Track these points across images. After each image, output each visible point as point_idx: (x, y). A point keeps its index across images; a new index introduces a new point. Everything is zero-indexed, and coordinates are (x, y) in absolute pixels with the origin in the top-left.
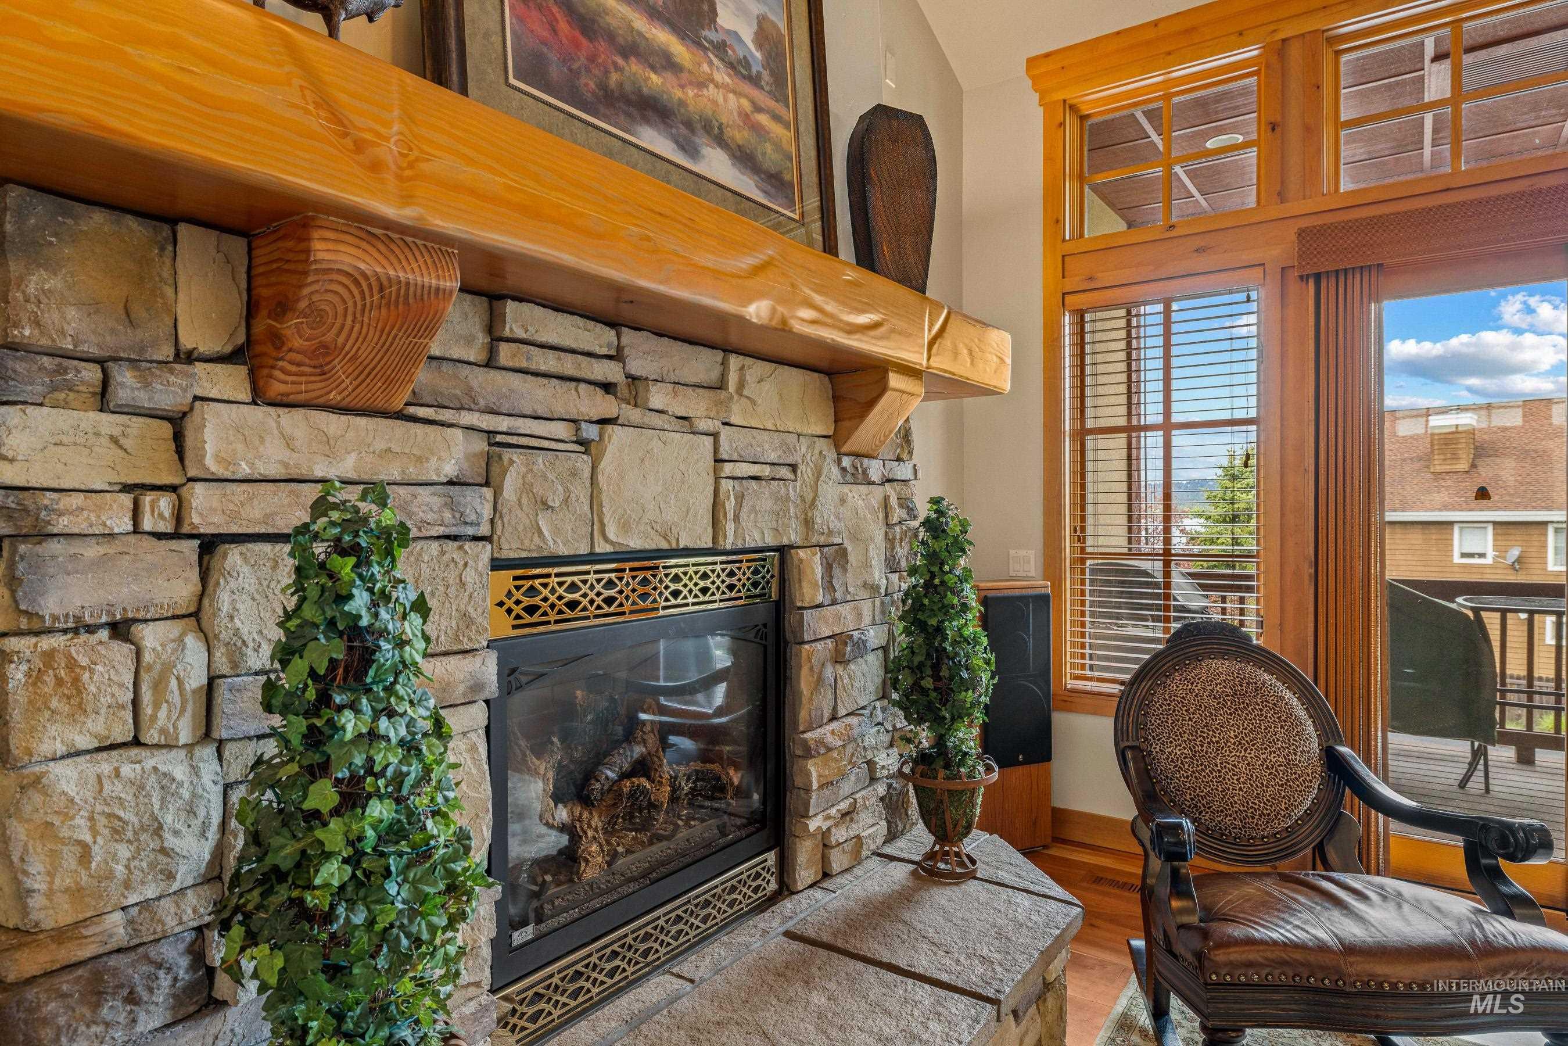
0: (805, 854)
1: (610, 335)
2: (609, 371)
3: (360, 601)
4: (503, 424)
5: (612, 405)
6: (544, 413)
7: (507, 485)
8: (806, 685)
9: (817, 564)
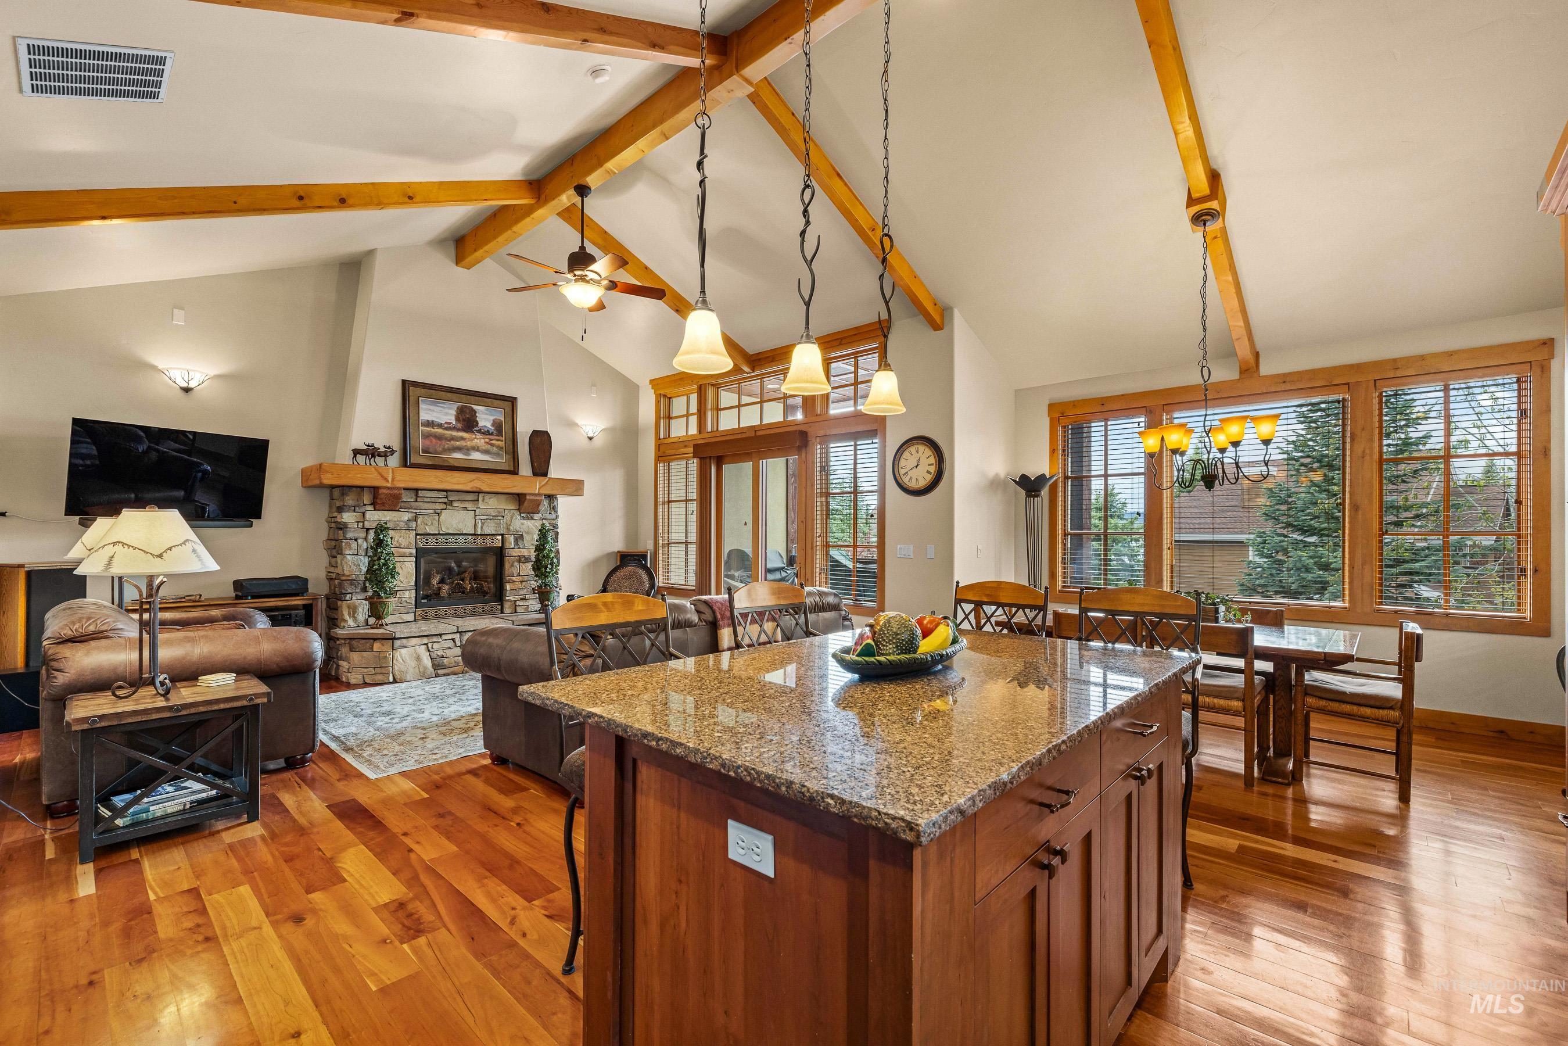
0: (507, 605)
1: (446, 494)
2: (445, 500)
3: (381, 536)
4: (418, 511)
5: (444, 506)
6: (427, 509)
7: (419, 521)
8: (507, 566)
9: (512, 539)
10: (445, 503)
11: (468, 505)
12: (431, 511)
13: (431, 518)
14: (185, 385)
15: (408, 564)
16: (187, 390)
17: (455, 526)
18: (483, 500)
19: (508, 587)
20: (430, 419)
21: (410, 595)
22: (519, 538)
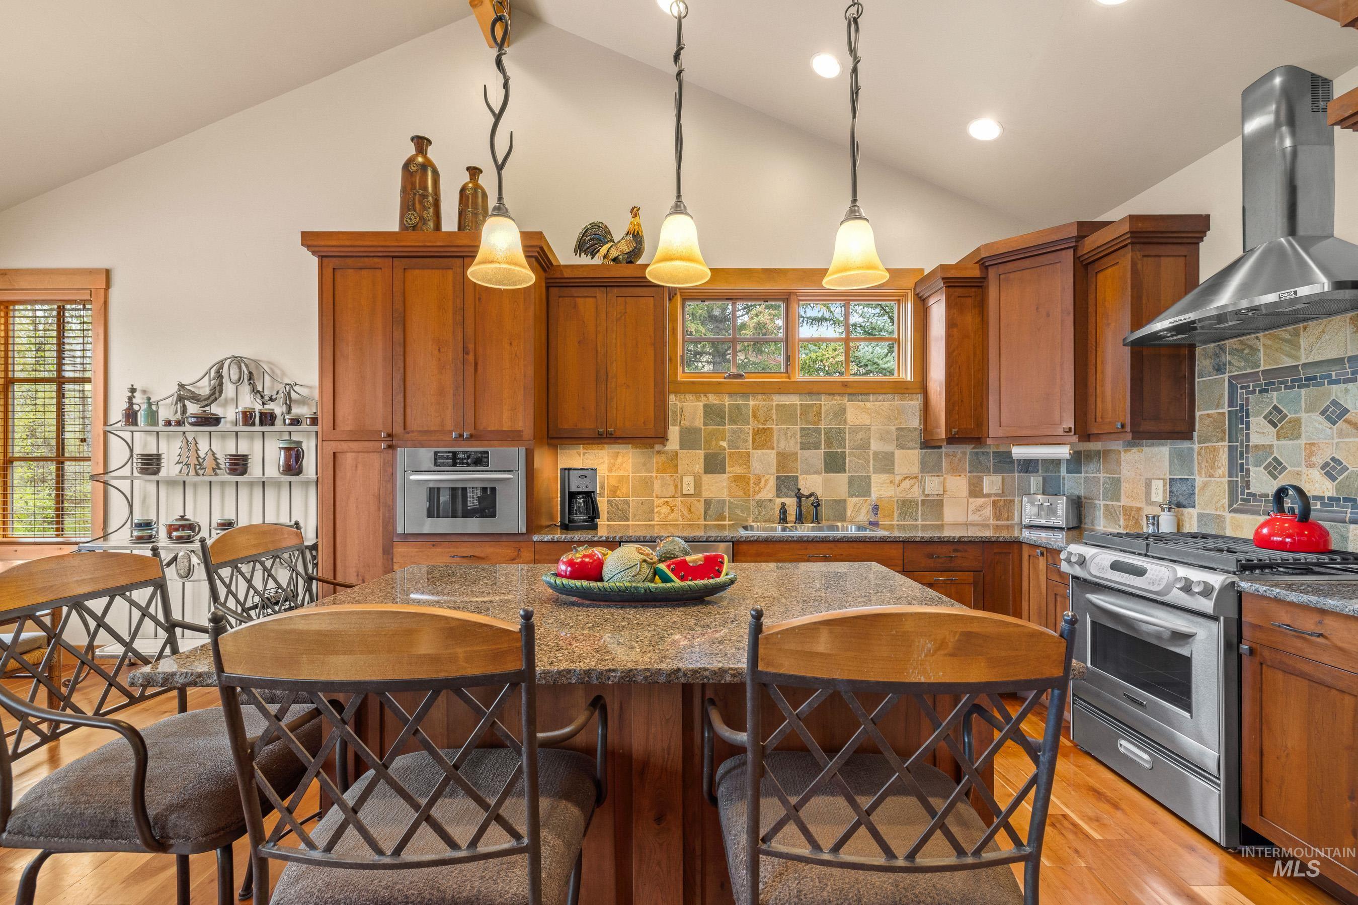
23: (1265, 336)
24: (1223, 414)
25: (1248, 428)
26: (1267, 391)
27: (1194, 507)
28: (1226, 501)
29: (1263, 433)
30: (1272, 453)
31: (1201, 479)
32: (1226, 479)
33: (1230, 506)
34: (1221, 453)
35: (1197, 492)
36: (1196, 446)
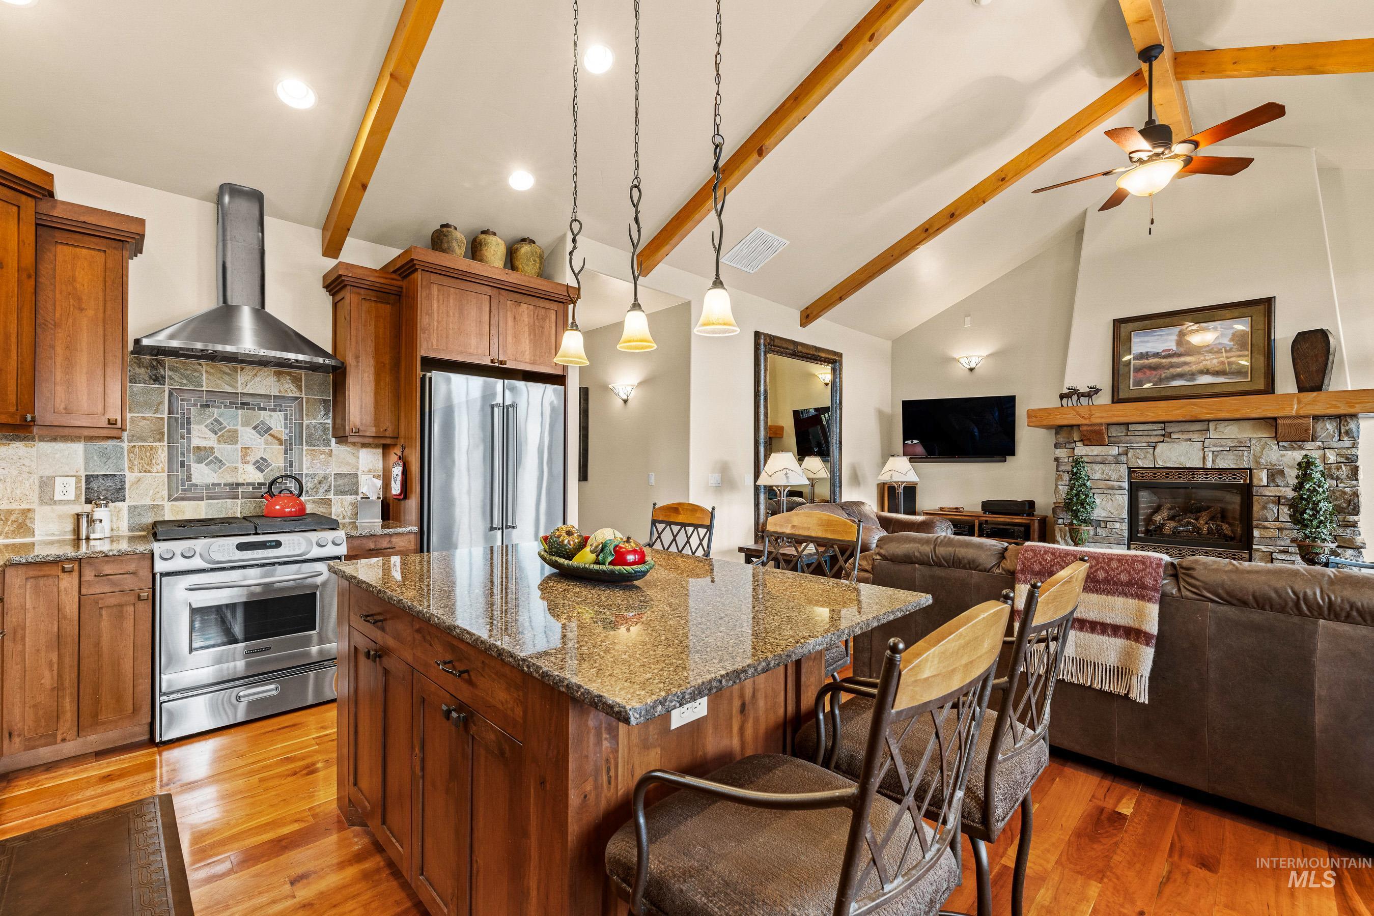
0: (1257, 555)
1: (1163, 425)
2: (1162, 432)
4: (1129, 445)
5: (1161, 439)
6: (1141, 443)
7: (1130, 455)
8: (1256, 508)
9: (1264, 475)
10: (1163, 435)
11: (1195, 437)
12: (1144, 445)
13: (1144, 451)
14: (969, 367)
15: (1119, 497)
16: (971, 370)
17: (1174, 459)
18: (1216, 428)
19: (1256, 533)
20: (1144, 350)
21: (1122, 528)
22: (1275, 474)
23: (207, 365)
24: (162, 419)
25: (189, 432)
26: (208, 406)
27: (124, 500)
28: (165, 493)
29: (205, 438)
30: (213, 453)
31: (134, 475)
32: (166, 474)
33: (170, 496)
34: (160, 451)
35: (127, 486)
36: (125, 445)
